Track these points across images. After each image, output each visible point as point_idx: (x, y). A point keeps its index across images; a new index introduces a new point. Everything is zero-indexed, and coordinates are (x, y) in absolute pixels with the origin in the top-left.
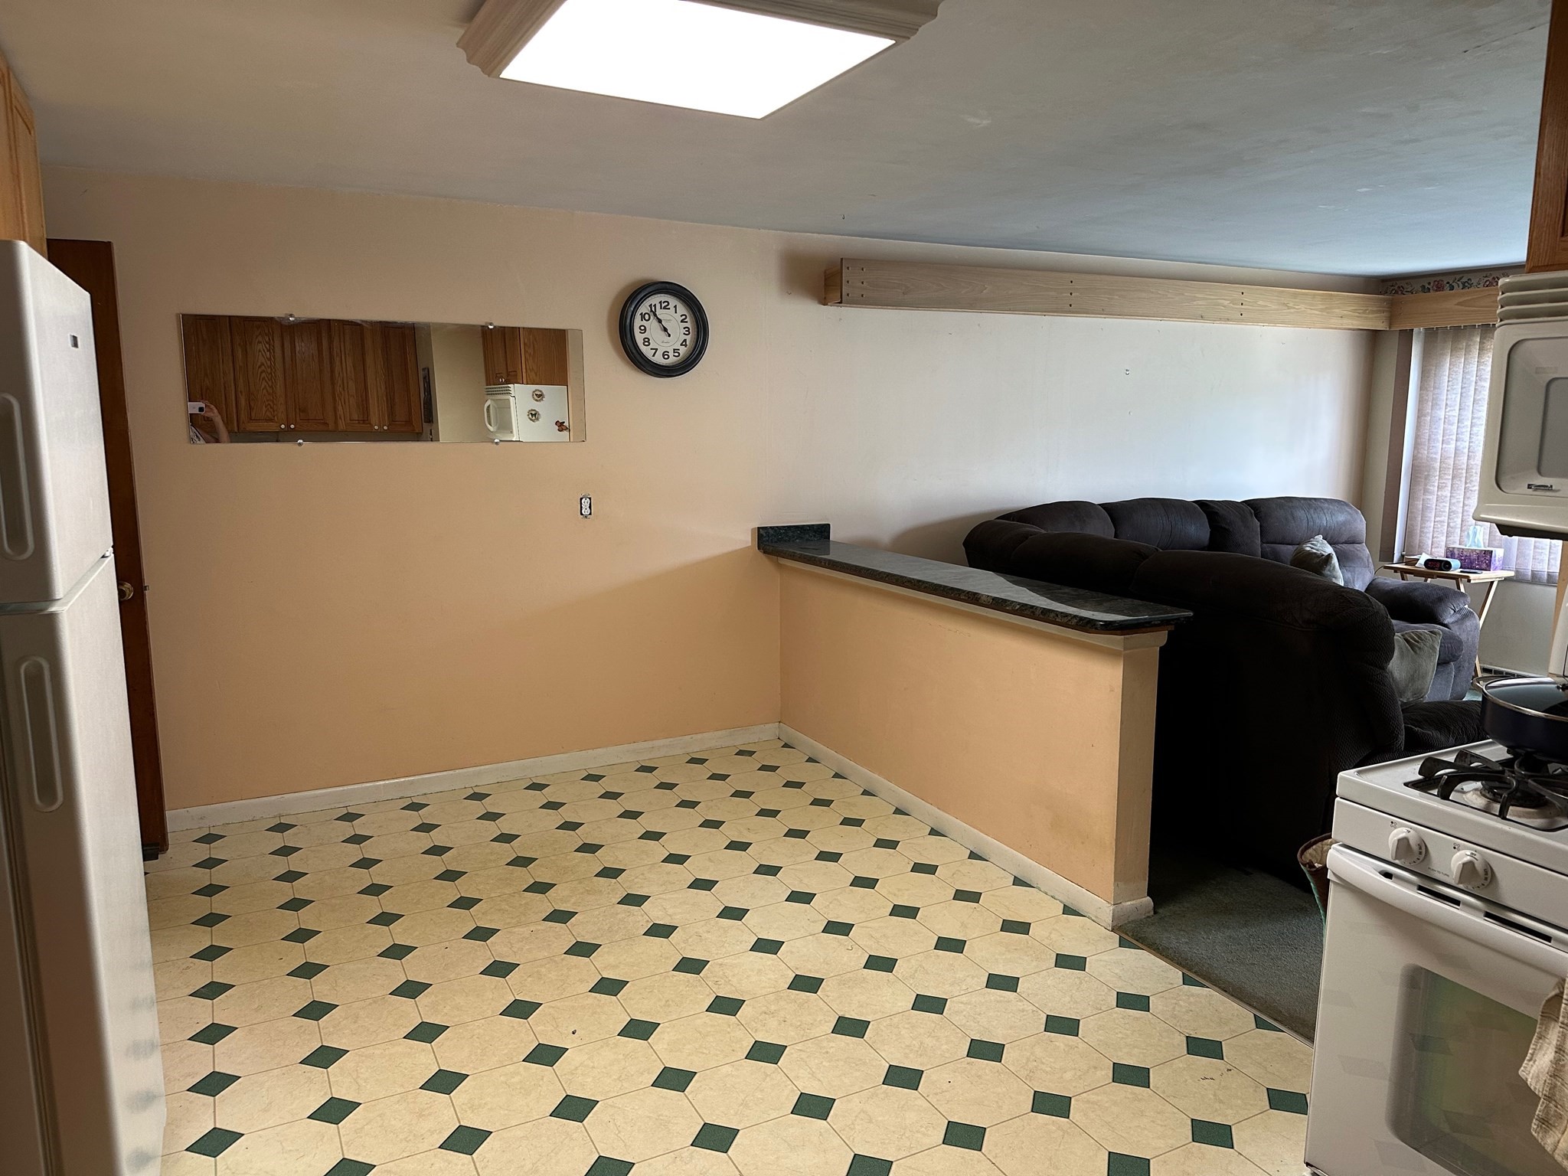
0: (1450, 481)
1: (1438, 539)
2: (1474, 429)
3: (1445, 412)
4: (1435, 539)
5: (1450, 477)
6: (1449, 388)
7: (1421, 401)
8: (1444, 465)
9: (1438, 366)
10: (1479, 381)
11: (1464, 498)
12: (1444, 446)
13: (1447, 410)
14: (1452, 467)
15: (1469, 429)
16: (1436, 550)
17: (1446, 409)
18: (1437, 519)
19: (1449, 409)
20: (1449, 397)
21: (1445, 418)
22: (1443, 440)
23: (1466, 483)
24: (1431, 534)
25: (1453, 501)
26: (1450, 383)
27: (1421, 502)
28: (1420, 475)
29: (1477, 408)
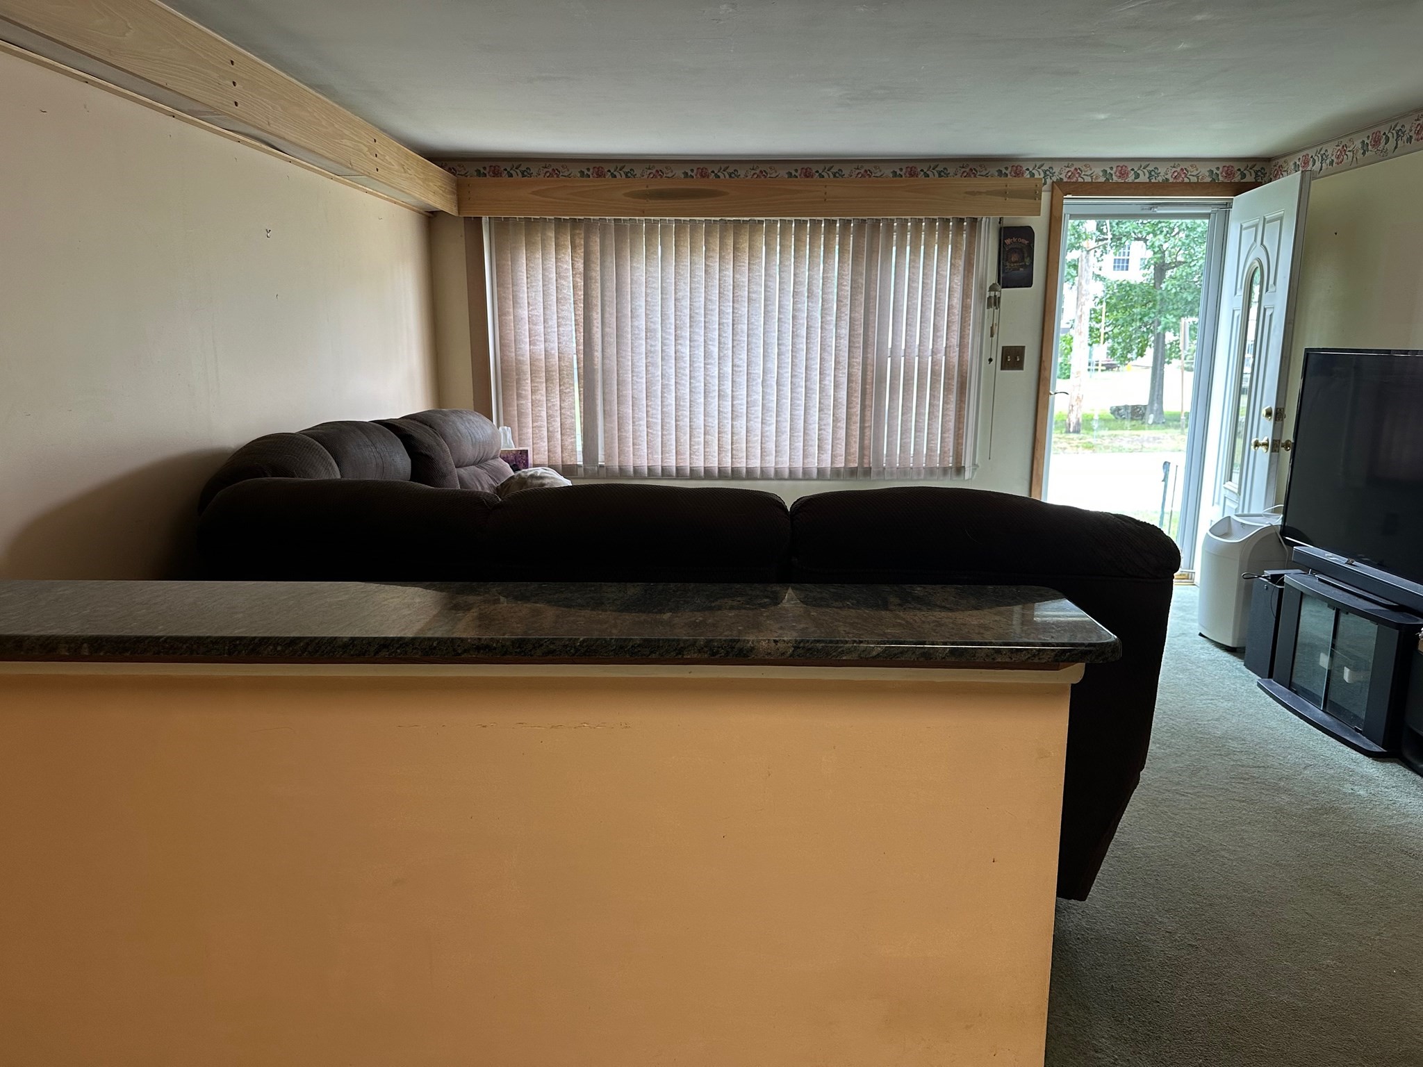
0: (544, 384)
1: (538, 445)
2: (561, 329)
3: (528, 311)
4: (535, 446)
5: (544, 380)
6: (529, 286)
7: (501, 300)
8: (534, 368)
9: (514, 261)
10: (559, 279)
11: (560, 401)
12: (532, 347)
13: (530, 309)
14: (544, 369)
15: (556, 330)
16: (537, 456)
17: (528, 307)
18: (535, 424)
19: (531, 308)
20: (530, 295)
21: (529, 317)
22: (530, 341)
23: (560, 386)
24: (531, 440)
25: (549, 405)
26: (529, 280)
27: (516, 408)
28: (509, 380)
29: (561, 307)
